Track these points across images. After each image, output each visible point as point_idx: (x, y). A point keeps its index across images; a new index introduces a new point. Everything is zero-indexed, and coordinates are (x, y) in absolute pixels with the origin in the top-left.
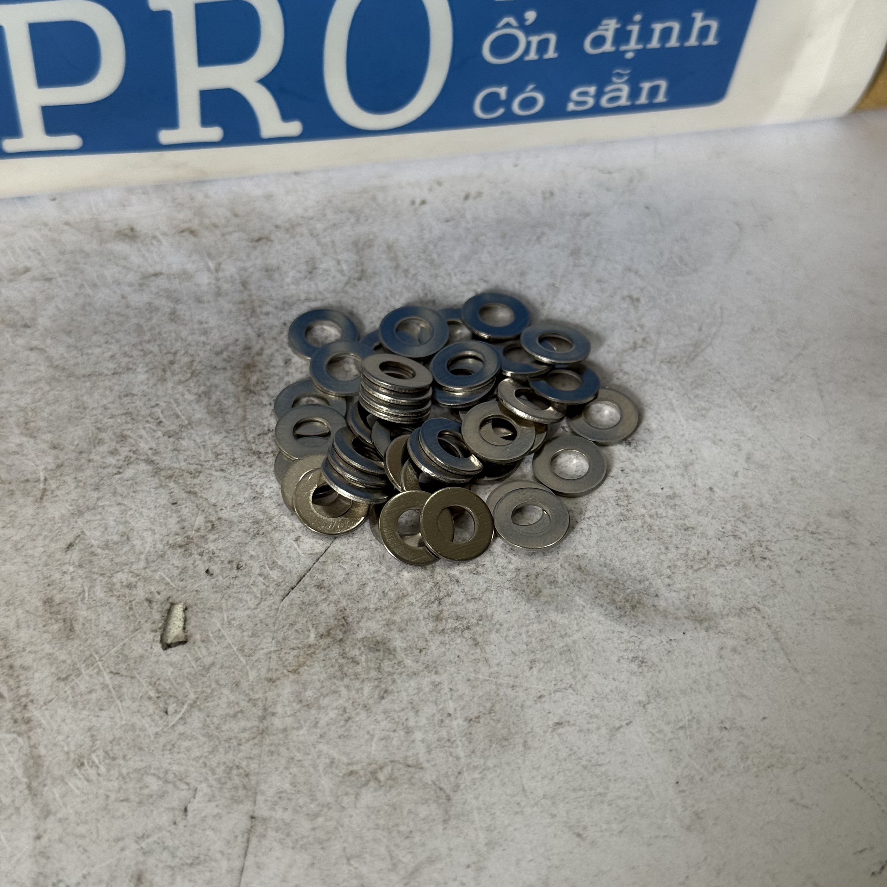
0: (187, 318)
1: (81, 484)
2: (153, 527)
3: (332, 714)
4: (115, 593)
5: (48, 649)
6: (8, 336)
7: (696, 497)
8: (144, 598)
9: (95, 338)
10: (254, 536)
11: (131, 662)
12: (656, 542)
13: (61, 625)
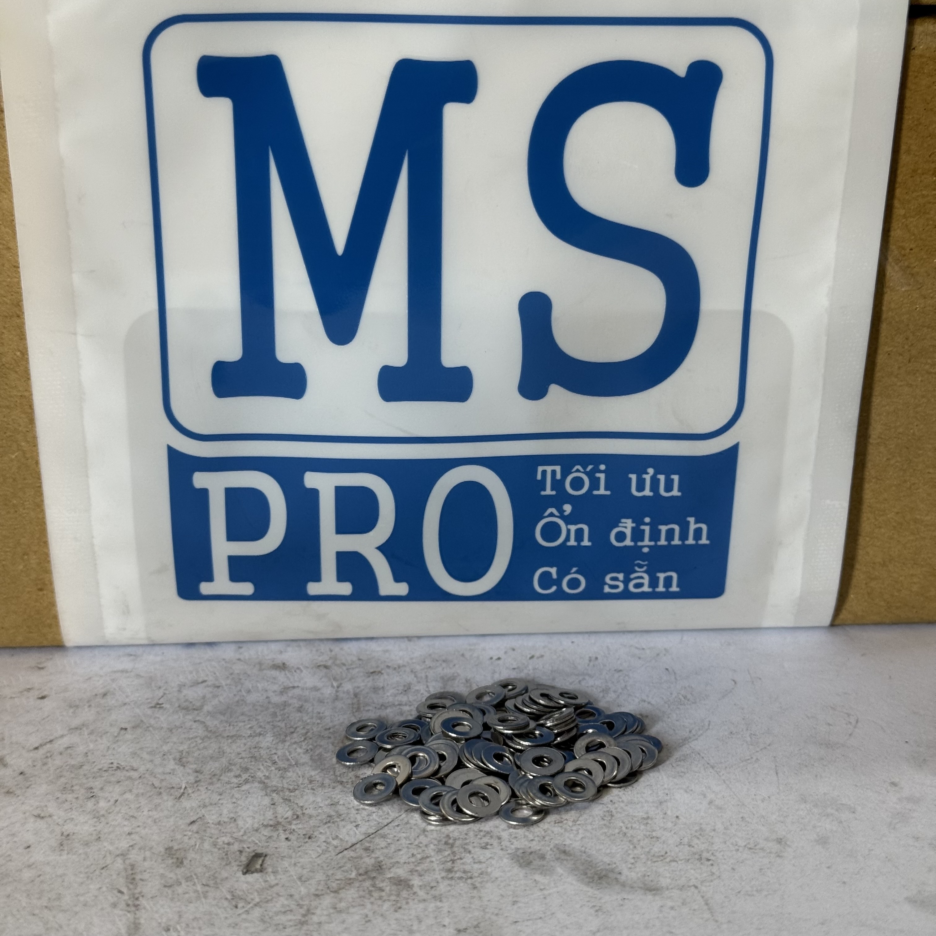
0: (310, 709)
1: (210, 792)
2: (254, 816)
3: (357, 917)
4: (218, 846)
5: (162, 871)
6: (181, 715)
7: (665, 820)
8: (236, 850)
9: (241, 718)
10: (326, 823)
11: (218, 881)
12: (628, 843)
13: (175, 860)
